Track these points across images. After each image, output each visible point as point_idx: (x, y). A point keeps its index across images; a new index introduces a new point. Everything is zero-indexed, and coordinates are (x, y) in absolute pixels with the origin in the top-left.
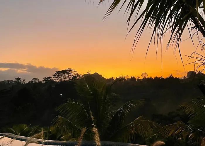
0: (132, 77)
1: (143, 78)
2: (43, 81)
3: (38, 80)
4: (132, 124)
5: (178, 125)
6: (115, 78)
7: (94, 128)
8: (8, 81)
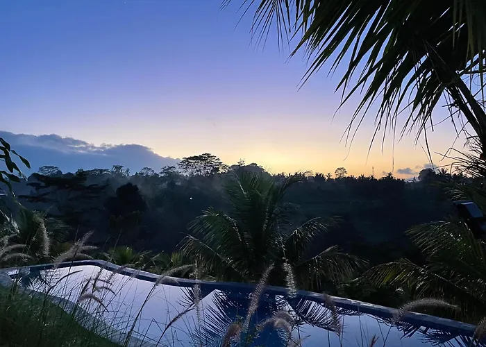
0: (317, 175)
1: (338, 177)
2: (161, 173)
3: (153, 171)
4: (317, 258)
5: (400, 266)
6: (286, 175)
7: (285, 264)
8: (101, 171)
